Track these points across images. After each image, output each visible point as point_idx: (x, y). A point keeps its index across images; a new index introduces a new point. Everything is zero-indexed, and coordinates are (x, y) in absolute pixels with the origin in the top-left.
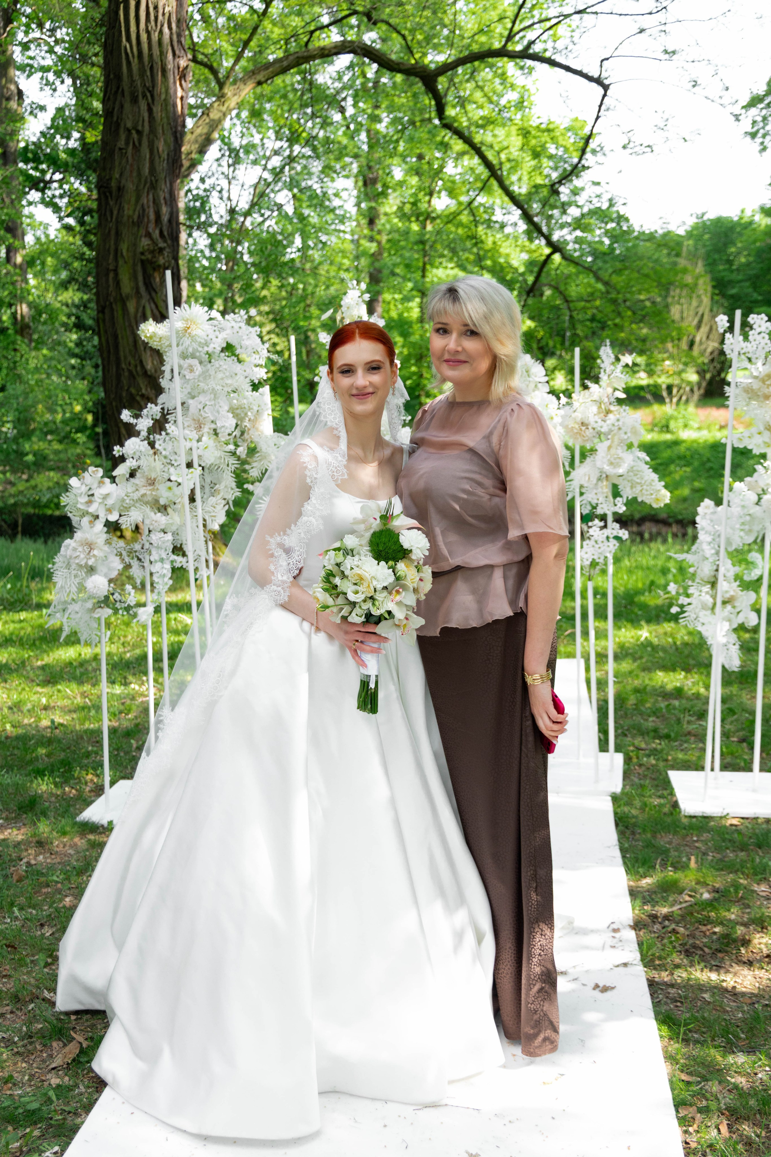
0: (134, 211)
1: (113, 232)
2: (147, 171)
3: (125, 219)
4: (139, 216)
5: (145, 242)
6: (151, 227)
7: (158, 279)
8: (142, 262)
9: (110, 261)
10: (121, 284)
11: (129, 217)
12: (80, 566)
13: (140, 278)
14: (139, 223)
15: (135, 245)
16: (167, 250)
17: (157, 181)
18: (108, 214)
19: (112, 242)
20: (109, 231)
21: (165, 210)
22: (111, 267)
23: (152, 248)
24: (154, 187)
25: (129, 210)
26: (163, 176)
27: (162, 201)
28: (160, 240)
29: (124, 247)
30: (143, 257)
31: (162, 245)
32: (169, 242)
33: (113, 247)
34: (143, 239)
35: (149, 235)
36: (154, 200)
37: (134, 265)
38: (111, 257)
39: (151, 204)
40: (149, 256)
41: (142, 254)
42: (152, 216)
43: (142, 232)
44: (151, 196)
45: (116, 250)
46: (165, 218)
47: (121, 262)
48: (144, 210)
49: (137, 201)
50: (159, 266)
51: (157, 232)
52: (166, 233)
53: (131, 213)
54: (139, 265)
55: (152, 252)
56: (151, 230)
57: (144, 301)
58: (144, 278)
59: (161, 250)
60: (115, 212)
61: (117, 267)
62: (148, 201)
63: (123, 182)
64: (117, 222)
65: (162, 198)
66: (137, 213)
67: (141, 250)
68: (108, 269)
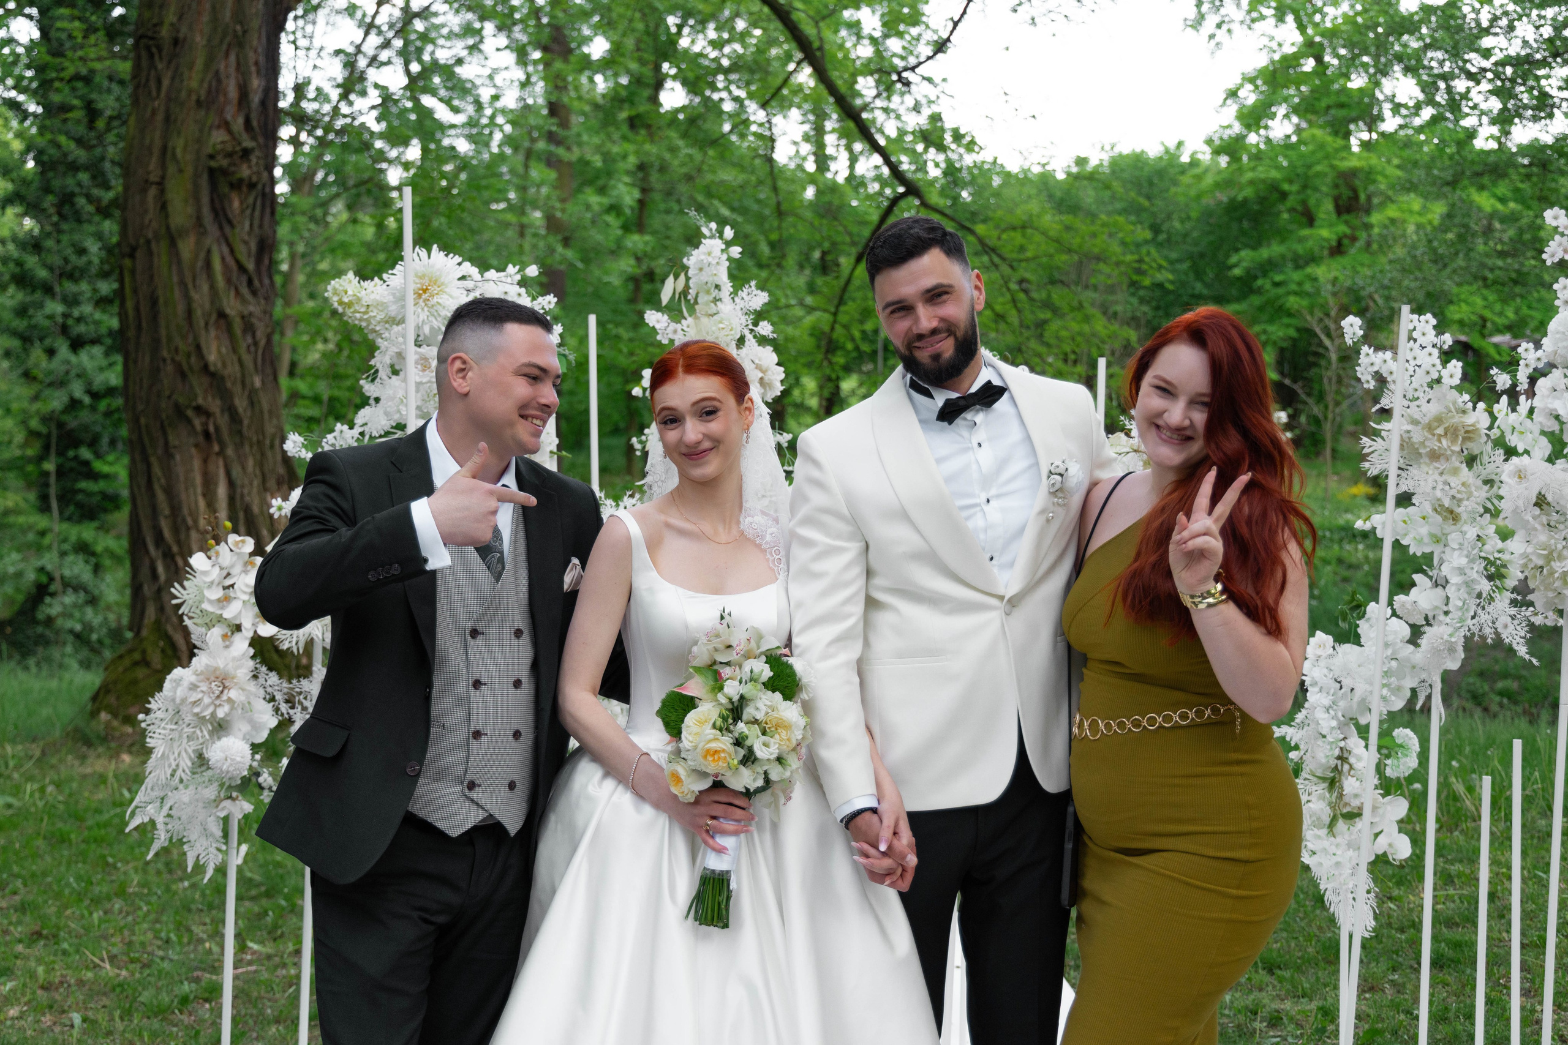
0: (202, 81)
1: (160, 117)
2: (228, 14)
3: (183, 94)
4: (209, 92)
5: (218, 137)
6: (230, 113)
7: (236, 204)
8: (211, 171)
9: (151, 167)
10: (170, 209)
11: (190, 92)
12: (202, 720)
13: (205, 200)
14: (209, 101)
15: (198, 141)
16: (257, 153)
17: (245, 32)
18: (153, 84)
19: (157, 135)
20: (154, 112)
21: (256, 83)
22: (153, 178)
23: (229, 148)
24: (239, 42)
25: (194, 81)
26: (255, 23)
27: (253, 69)
28: (245, 136)
29: (178, 144)
30: (213, 164)
31: (248, 143)
32: (261, 140)
33: (158, 143)
34: (215, 133)
35: (226, 125)
36: (238, 64)
37: (196, 176)
38: (154, 160)
39: (232, 70)
40: (225, 163)
41: (212, 157)
42: (233, 92)
43: (213, 118)
44: (232, 58)
45: (164, 149)
46: (256, 99)
47: (171, 169)
48: (219, 81)
49: (207, 65)
50: (241, 180)
51: (240, 121)
52: (255, 123)
53: (194, 84)
54: (205, 177)
55: (230, 155)
56: (229, 117)
57: (208, 241)
58: (212, 201)
59: (246, 153)
60: (166, 82)
61: (163, 178)
62: (226, 67)
63: (184, 30)
64: (169, 99)
65: (251, 61)
66: (206, 85)
67: (210, 151)
68: (147, 181)
